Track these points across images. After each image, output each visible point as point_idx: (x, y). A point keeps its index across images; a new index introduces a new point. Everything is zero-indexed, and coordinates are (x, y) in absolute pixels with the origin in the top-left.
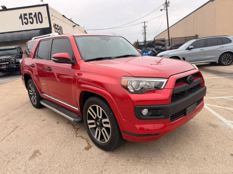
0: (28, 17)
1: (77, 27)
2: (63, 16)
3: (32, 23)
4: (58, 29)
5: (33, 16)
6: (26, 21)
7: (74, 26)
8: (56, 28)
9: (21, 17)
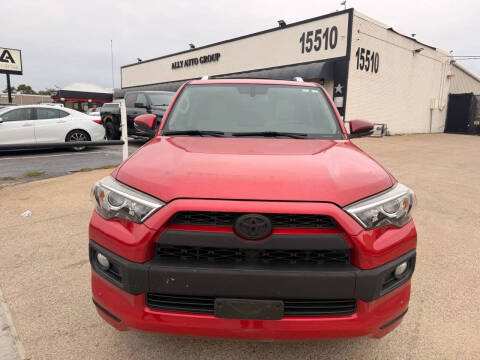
0: (313, 37)
1: (425, 51)
2: (391, 29)
3: (317, 49)
4: (368, 59)
5: (321, 35)
6: (308, 45)
7: (418, 51)
8: (362, 58)
9: (302, 39)
